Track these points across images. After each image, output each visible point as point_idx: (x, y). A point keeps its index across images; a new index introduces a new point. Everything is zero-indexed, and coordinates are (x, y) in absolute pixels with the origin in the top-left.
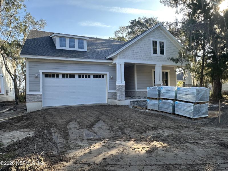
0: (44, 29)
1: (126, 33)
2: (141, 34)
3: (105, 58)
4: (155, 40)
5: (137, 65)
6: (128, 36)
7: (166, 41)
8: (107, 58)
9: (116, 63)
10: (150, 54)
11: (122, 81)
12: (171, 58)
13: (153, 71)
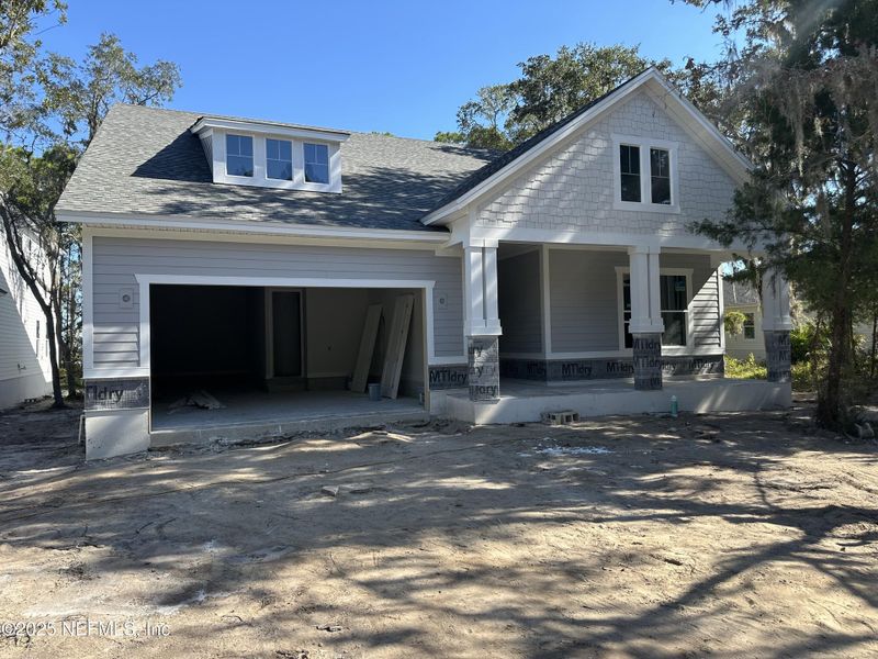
0: (170, 100)
1: (506, 112)
2: (571, 118)
3: (418, 221)
4: (630, 141)
5: (552, 247)
6: (516, 127)
7: (677, 145)
8: (426, 223)
9: (461, 243)
10: (611, 203)
11: (489, 318)
12: (700, 222)
13: (620, 271)
